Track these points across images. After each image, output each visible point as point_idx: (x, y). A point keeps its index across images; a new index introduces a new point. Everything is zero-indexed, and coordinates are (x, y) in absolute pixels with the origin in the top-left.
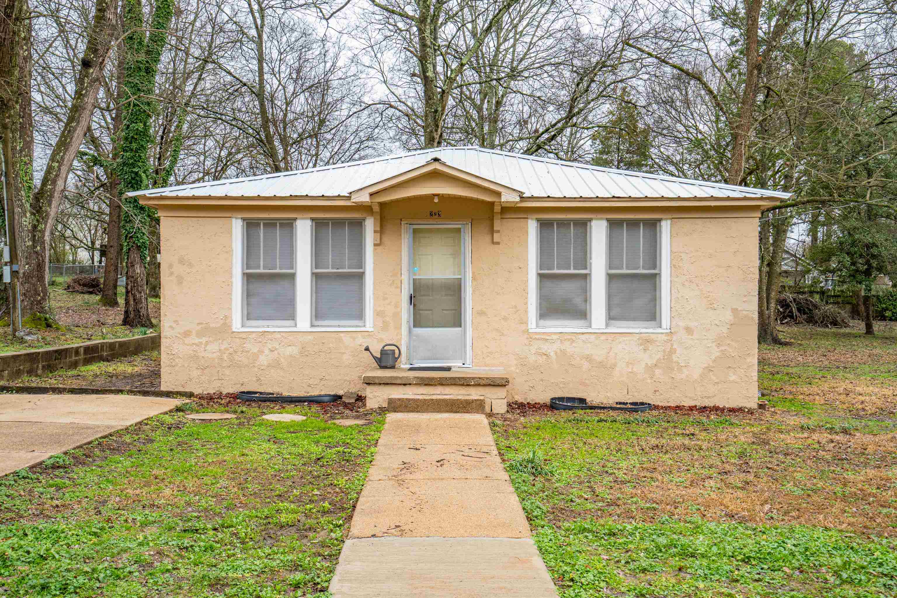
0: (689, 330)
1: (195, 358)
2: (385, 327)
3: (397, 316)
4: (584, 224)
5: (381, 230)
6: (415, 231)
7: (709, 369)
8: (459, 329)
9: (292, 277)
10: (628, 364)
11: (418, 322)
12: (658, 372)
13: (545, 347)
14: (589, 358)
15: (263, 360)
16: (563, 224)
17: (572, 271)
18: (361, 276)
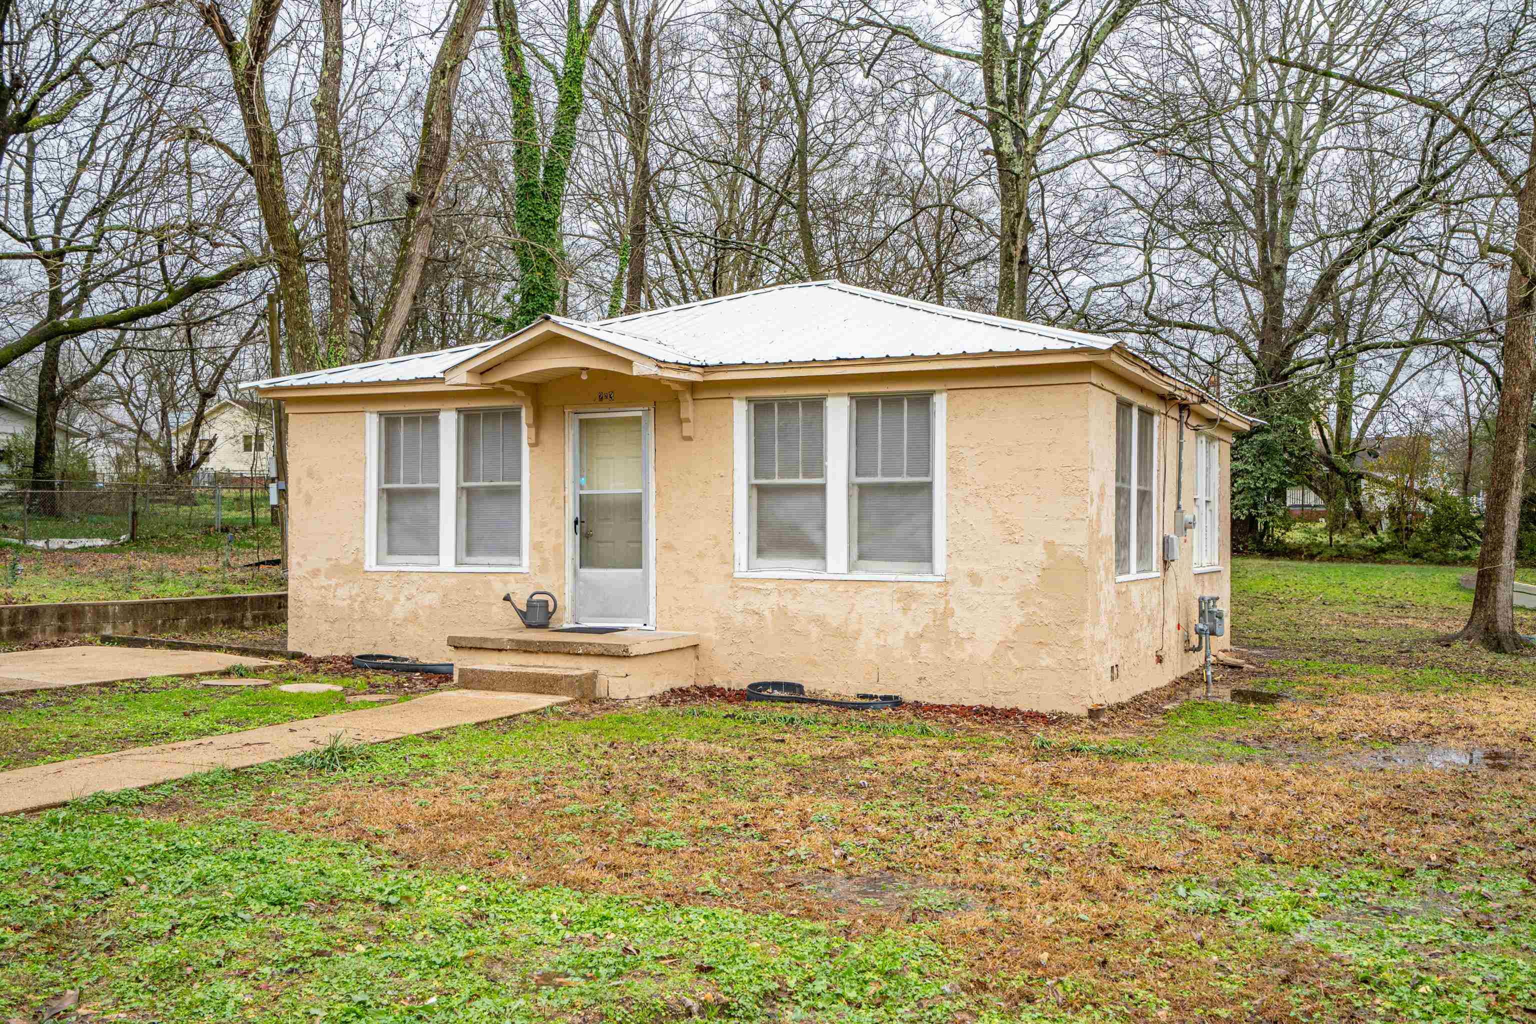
0: (975, 578)
1: (322, 606)
2: (543, 568)
3: (558, 550)
4: (816, 405)
5: (537, 422)
6: (584, 424)
7: (1007, 645)
8: (638, 571)
9: (435, 493)
10: (879, 632)
11: (587, 559)
12: (925, 647)
13: (757, 602)
14: (819, 621)
15: (399, 612)
16: (787, 405)
17: (801, 480)
18: (516, 492)
